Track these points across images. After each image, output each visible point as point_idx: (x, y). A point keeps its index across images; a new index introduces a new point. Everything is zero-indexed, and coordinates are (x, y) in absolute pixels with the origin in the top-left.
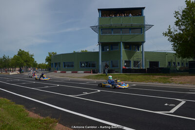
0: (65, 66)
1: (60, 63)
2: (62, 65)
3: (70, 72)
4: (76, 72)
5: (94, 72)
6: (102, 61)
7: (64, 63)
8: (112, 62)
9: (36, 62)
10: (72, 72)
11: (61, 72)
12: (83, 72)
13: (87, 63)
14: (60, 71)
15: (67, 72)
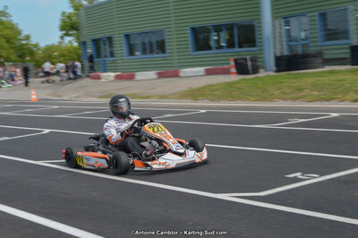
0: (131, 52)
1: (110, 39)
2: (120, 46)
3: (151, 74)
4: (176, 75)
5: (242, 69)
6: (275, 17)
7: (127, 36)
8: (323, 16)
9: (28, 38)
10: (161, 75)
11: (118, 77)
12: (201, 70)
13: (230, 28)
14: (112, 74)
15: (140, 76)
